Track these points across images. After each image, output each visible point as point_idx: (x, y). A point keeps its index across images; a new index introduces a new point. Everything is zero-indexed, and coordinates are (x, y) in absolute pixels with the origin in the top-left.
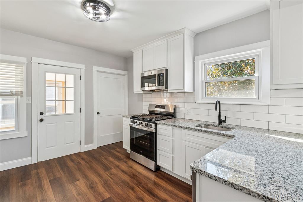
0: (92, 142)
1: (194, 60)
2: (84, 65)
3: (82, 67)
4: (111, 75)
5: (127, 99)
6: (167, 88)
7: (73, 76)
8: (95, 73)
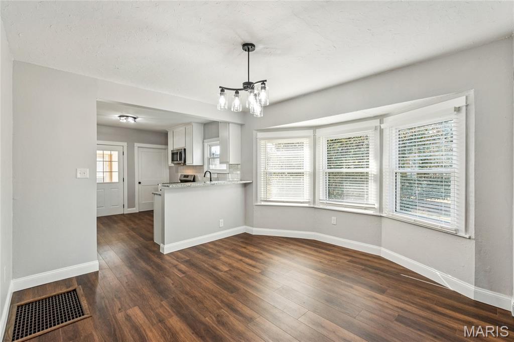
0: (134, 207)
1: (203, 142)
2: (126, 143)
3: (125, 144)
4: (152, 149)
5: (168, 171)
6: (185, 161)
7: (117, 152)
8: (136, 148)
